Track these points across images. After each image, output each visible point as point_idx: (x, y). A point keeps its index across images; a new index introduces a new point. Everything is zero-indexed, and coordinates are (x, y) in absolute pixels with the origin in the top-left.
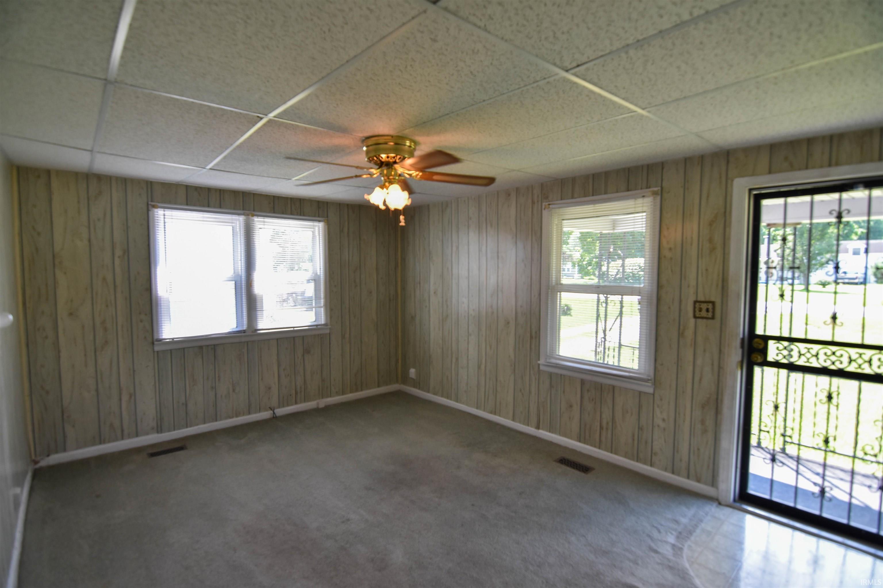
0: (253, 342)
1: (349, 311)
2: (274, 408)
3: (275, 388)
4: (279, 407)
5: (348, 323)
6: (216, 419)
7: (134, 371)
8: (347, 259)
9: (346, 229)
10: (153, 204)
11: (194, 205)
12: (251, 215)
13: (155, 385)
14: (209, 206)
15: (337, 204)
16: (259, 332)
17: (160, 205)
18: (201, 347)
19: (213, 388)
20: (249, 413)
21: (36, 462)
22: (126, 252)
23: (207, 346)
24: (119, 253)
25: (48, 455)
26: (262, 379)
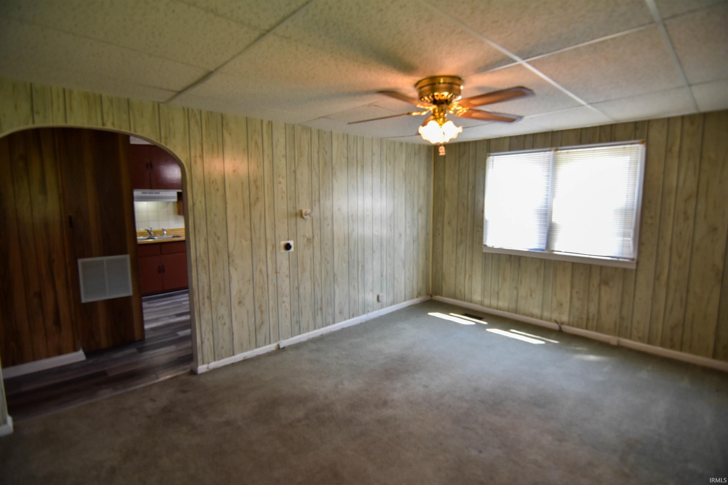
0: (550, 261)
1: (671, 249)
2: (563, 323)
3: (566, 306)
4: (569, 324)
5: (666, 264)
6: (516, 312)
7: (473, 262)
8: (675, 184)
9: (676, 148)
10: (488, 154)
11: (514, 150)
12: (557, 150)
13: (482, 274)
14: (524, 148)
15: (663, 119)
16: (555, 253)
17: (492, 154)
18: (510, 256)
19: (516, 288)
20: (541, 318)
21: (431, 296)
22: (474, 187)
23: (515, 256)
24: (471, 188)
25: (436, 295)
26: (555, 294)
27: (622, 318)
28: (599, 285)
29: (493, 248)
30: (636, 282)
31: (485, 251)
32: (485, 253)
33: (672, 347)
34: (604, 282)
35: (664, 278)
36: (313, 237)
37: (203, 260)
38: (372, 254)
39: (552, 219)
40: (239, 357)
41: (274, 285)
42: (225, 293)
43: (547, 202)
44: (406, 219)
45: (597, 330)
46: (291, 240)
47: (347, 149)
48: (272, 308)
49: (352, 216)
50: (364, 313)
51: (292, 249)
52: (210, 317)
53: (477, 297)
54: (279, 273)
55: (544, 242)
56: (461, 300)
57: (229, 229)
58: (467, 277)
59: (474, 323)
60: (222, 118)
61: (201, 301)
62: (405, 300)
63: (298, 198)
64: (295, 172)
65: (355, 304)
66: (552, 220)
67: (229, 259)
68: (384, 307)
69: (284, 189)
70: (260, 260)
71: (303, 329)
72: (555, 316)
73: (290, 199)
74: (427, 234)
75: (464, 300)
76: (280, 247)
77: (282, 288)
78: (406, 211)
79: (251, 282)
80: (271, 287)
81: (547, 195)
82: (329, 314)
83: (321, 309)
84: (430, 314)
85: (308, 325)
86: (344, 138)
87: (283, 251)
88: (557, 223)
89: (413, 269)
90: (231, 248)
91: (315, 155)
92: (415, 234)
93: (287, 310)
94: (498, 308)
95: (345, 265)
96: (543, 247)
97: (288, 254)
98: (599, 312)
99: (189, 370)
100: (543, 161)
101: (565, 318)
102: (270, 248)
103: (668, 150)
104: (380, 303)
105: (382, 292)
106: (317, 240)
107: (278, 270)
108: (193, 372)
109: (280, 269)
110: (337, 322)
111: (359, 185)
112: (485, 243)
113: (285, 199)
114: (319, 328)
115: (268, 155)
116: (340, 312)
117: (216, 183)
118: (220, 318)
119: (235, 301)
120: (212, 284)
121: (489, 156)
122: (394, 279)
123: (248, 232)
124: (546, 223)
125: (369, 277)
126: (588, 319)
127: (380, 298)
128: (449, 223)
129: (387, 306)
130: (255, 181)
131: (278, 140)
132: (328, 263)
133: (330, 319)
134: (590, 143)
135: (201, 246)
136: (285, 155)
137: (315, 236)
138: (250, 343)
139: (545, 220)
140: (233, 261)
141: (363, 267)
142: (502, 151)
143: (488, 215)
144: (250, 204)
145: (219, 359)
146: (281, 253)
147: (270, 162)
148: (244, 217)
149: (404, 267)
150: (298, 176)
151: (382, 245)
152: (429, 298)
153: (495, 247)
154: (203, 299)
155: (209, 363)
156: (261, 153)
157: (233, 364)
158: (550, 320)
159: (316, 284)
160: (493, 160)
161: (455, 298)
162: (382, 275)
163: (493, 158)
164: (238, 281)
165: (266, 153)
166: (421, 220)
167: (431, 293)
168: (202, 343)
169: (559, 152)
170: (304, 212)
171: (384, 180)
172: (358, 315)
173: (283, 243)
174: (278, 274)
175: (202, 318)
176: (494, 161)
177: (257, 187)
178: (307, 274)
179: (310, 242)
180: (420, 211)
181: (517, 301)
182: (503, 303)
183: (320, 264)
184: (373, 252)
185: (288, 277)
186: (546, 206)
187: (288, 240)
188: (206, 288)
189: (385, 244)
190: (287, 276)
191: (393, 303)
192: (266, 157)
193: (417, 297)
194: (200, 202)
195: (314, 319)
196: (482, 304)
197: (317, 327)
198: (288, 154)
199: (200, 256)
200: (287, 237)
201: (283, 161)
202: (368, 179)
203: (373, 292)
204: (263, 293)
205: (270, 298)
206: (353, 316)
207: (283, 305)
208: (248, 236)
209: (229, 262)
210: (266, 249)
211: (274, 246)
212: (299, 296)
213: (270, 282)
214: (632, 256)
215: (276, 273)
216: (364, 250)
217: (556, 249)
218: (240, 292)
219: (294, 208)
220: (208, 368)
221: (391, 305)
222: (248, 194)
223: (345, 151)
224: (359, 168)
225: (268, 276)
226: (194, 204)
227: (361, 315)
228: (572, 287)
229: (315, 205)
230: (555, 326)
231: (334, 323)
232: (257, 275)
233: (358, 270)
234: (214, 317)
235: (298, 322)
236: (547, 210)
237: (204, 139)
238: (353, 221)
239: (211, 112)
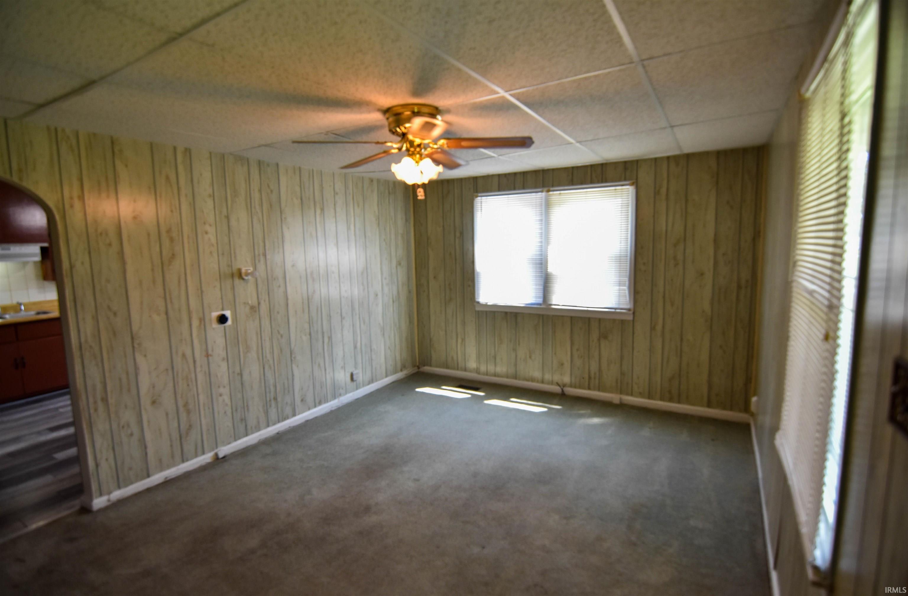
0: (548, 316)
1: (664, 297)
2: (564, 385)
3: (567, 365)
4: (571, 386)
5: (661, 312)
6: (515, 377)
7: (465, 323)
8: (664, 228)
9: (664, 191)
10: (476, 194)
11: (504, 190)
12: (548, 191)
13: (476, 336)
14: (514, 189)
15: (651, 159)
16: (553, 307)
17: (480, 195)
18: (506, 313)
19: (515, 350)
20: (543, 382)
21: (419, 368)
22: (462, 233)
23: (511, 313)
24: (458, 234)
25: (424, 366)
26: (555, 354)
27: (623, 374)
28: (599, 340)
29: (486, 305)
30: (633, 333)
31: (478, 309)
32: (478, 311)
33: (671, 400)
34: (604, 336)
35: (659, 327)
36: (259, 304)
37: (91, 347)
38: (342, 321)
39: (547, 269)
40: (157, 478)
41: (205, 373)
42: (129, 390)
43: (542, 250)
44: (382, 274)
45: (599, 390)
46: (228, 310)
47: (301, 187)
48: (204, 404)
49: (312, 273)
50: (334, 397)
51: (229, 322)
52: (108, 427)
53: (472, 364)
54: (211, 355)
55: (541, 295)
56: (453, 369)
57: (131, 300)
58: (460, 341)
59: (469, 396)
60: (113, 143)
61: (92, 406)
62: (387, 376)
63: (235, 253)
64: (228, 217)
65: (321, 388)
66: (548, 271)
67: (133, 342)
68: (360, 388)
69: (213, 241)
70: (181, 340)
71: (252, 428)
72: (557, 378)
73: (223, 254)
74: (410, 292)
75: (458, 369)
76: (210, 320)
77: (217, 376)
78: (381, 264)
79: (170, 372)
80: (200, 377)
81: (541, 242)
82: (287, 403)
83: (275, 399)
84: (418, 390)
85: (258, 422)
86: (295, 173)
87: (215, 325)
88: (553, 273)
89: (395, 335)
90: (135, 328)
91: (256, 195)
92: (395, 293)
93: (227, 405)
94: (495, 375)
95: (305, 338)
96: (540, 301)
97: (223, 328)
98: (600, 370)
99: (77, 508)
100: (535, 203)
101: (567, 379)
102: (195, 323)
103: (657, 193)
104: (355, 383)
105: (356, 368)
106: (264, 307)
107: (210, 352)
108: (86, 510)
109: (212, 351)
110: (299, 414)
111: (319, 234)
112: (477, 300)
113: (215, 255)
114: (274, 424)
115: (186, 196)
116: (302, 400)
117: (107, 235)
118: (123, 427)
119: (146, 401)
120: (108, 381)
121: (477, 197)
122: (371, 350)
123: (160, 303)
124: (542, 273)
125: (339, 352)
126: (590, 378)
127: (355, 377)
128: (435, 277)
129: (364, 386)
130: (169, 231)
131: (201, 175)
132: (282, 336)
133: (288, 410)
134: (582, 184)
135: (88, 327)
136: (212, 195)
137: (262, 302)
138: (173, 457)
139: (540, 270)
140: (140, 344)
141: (330, 338)
142: (491, 191)
143: (479, 266)
144: (162, 264)
145: (126, 486)
146: (214, 329)
147: (190, 204)
148: (154, 282)
149: (384, 334)
150: (233, 222)
151: (353, 309)
152: (415, 370)
153: (488, 304)
154: (95, 402)
155: (109, 493)
156: (176, 191)
157: (149, 490)
158: (552, 383)
159: (267, 367)
160: (481, 202)
161: (447, 367)
162: (355, 347)
163: (481, 199)
164: (150, 373)
165: (183, 192)
166: (402, 274)
167: (418, 364)
168: (97, 465)
169: (551, 193)
170: (243, 271)
171: (352, 227)
172: (326, 401)
173: (215, 314)
174: (210, 358)
175: (94, 429)
176: (483, 202)
177: (172, 240)
178: (253, 354)
179: (255, 311)
180: (399, 264)
181: (516, 365)
182: (501, 369)
183: (271, 339)
184: (342, 318)
185: (226, 360)
186: (541, 255)
187: (223, 309)
188: (99, 387)
189: (356, 306)
190: (223, 359)
191: (371, 381)
192: (183, 199)
193: (401, 370)
194: (83, 263)
195: (267, 413)
196: (477, 371)
197: (270, 424)
198: (216, 194)
199: (86, 341)
200: (221, 307)
201: (210, 203)
202: (330, 225)
203: (345, 371)
204: (188, 385)
205: (200, 391)
206: (320, 403)
207: (221, 399)
208: (162, 309)
209: (133, 347)
210: (190, 325)
211: (202, 320)
212: (242, 384)
213: (198, 370)
214: (628, 307)
215: (208, 356)
216: (330, 317)
217: (554, 303)
218: (154, 387)
219: (228, 266)
220: (109, 500)
221: (369, 383)
222: (158, 249)
223: (298, 189)
224: (318, 211)
225: (195, 362)
226: (72, 267)
227: (330, 401)
228: (572, 344)
229: (259, 261)
230: (556, 389)
231: (294, 415)
232: (178, 360)
233: (323, 342)
234: (115, 426)
235: (243, 420)
236: (542, 259)
237: (85, 172)
238: (313, 280)
239: (95, 135)
